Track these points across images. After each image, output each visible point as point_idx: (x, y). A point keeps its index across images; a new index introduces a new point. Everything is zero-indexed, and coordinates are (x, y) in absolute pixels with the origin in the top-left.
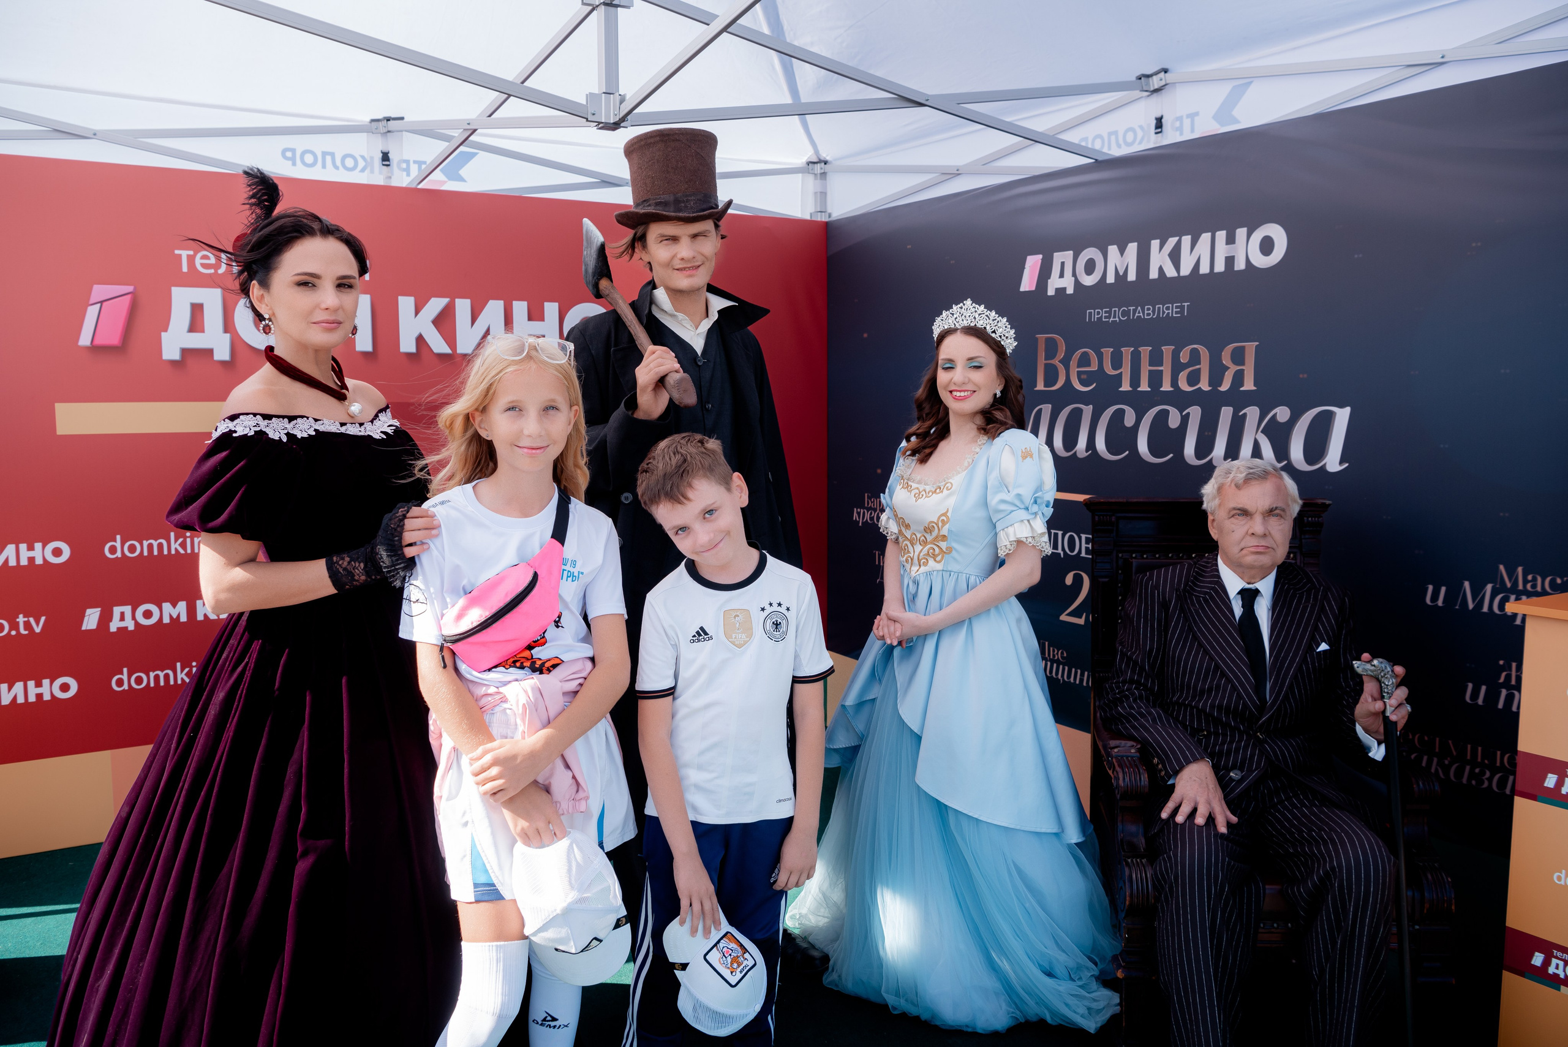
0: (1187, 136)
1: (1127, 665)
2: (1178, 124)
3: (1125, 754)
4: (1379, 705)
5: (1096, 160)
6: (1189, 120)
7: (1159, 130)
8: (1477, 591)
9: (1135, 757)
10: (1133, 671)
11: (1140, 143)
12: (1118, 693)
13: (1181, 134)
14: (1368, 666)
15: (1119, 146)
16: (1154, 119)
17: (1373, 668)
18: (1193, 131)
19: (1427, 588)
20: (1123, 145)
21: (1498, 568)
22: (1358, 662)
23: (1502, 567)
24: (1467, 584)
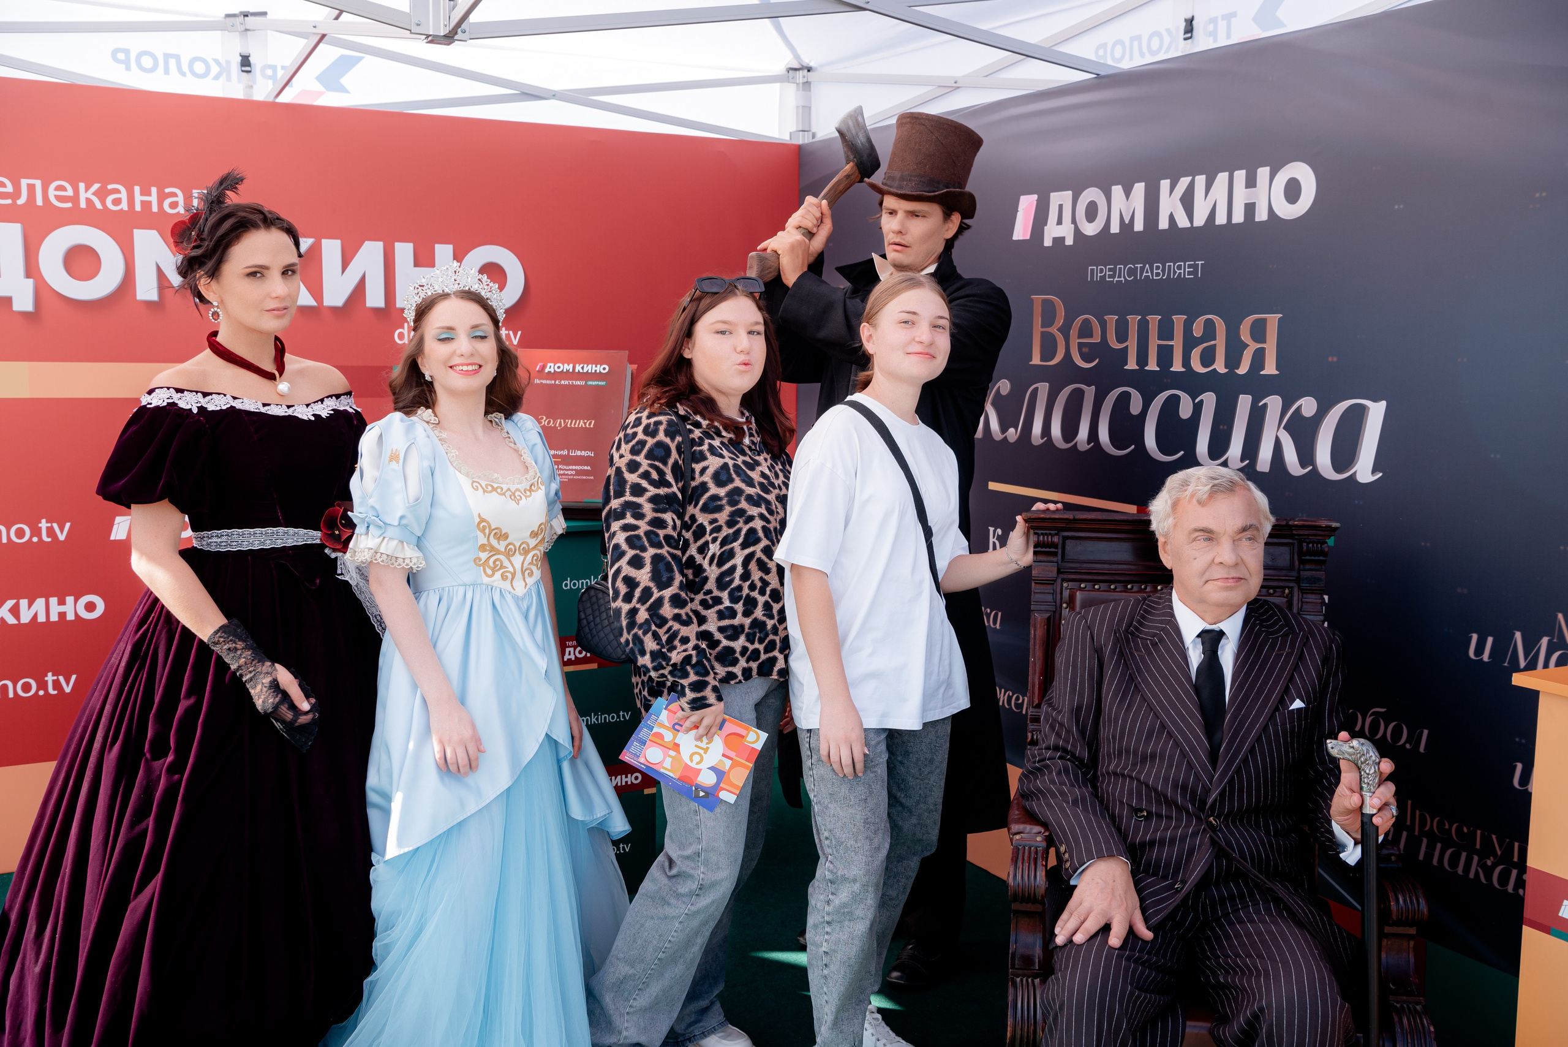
0: (1222, 42)
1: (1052, 727)
2: (1211, 27)
3: (1028, 843)
4: (1355, 800)
5: (1098, 75)
6: (1225, 23)
7: (1189, 35)
8: (1530, 645)
9: (1039, 847)
10: (1058, 735)
11: (1167, 51)
12: (1039, 762)
13: (1215, 40)
14: (1346, 748)
15: (1142, 55)
16: (1183, 20)
17: (1351, 750)
18: (1228, 37)
19: (1471, 637)
20: (1147, 54)
21: (1557, 616)
22: (1333, 741)
23: (1560, 616)
24: (1518, 635)
